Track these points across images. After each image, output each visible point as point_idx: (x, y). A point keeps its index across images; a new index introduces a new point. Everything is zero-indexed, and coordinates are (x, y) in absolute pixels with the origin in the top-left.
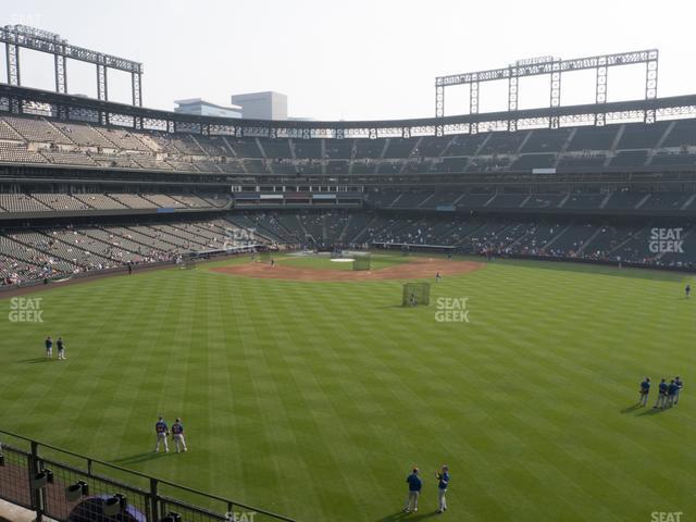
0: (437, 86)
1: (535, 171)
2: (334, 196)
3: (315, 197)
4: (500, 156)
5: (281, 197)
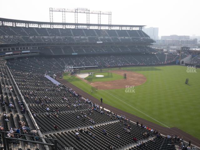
0: (50, 11)
1: (98, 42)
2: (29, 51)
3: (23, 52)
4: (82, 37)
5: (12, 53)
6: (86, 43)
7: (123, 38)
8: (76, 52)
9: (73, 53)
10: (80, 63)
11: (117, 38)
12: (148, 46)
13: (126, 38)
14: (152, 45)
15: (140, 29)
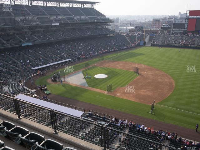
6: (36, 27)
7: (79, 17)
8: (27, 42)
9: (23, 43)
10: (41, 59)
11: (73, 18)
12: (105, 27)
13: (82, 17)
14: (110, 25)
15: (92, 7)
